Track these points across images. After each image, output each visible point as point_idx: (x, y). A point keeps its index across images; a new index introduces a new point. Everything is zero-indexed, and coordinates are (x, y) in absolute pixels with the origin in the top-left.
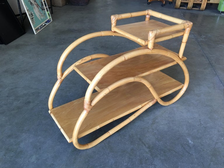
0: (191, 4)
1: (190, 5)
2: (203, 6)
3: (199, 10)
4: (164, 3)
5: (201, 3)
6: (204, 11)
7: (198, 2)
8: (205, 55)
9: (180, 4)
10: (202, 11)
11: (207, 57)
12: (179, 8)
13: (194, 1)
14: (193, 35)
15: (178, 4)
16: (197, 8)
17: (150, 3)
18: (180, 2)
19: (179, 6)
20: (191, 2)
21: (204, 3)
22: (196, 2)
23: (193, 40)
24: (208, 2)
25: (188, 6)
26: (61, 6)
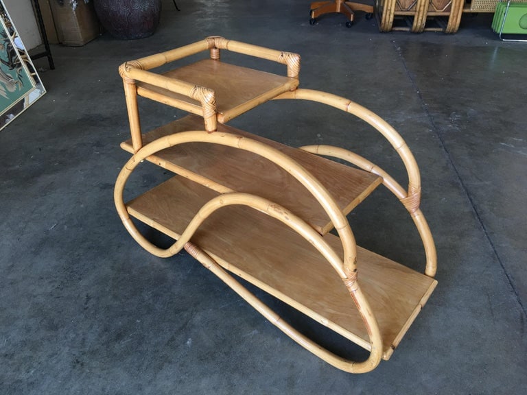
0: (420, 18)
1: (419, 21)
2: (454, 21)
3: (444, 33)
4: (352, 20)
5: (446, 14)
6: (456, 36)
7: (440, 13)
8: (459, 181)
9: (391, 20)
10: (452, 33)
11: (467, 190)
12: (391, 31)
13: (428, 11)
14: (426, 115)
15: (387, 20)
16: (440, 27)
17: (316, 20)
18: (392, 16)
19: (391, 24)
20: (421, 15)
21: (455, 15)
22: (435, 11)
23: (428, 131)
24: (466, 11)
25: (415, 24)
26: (82, 44)
